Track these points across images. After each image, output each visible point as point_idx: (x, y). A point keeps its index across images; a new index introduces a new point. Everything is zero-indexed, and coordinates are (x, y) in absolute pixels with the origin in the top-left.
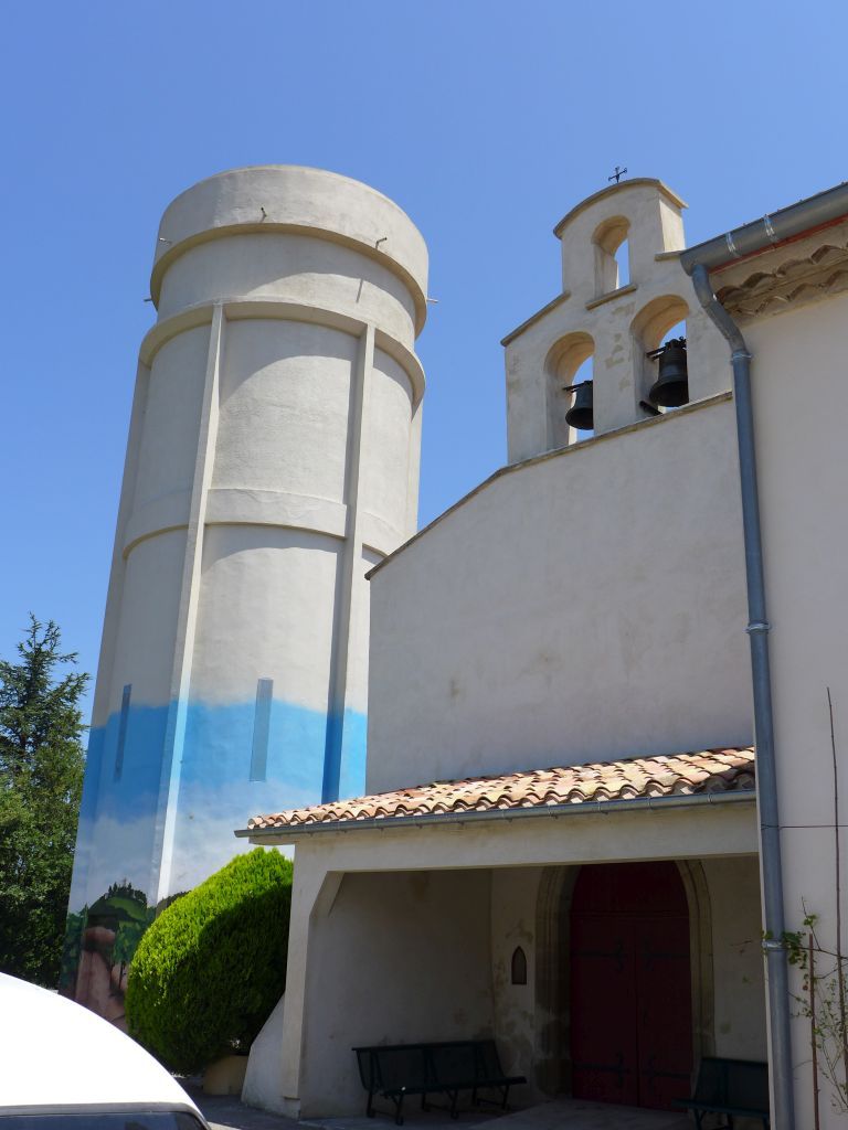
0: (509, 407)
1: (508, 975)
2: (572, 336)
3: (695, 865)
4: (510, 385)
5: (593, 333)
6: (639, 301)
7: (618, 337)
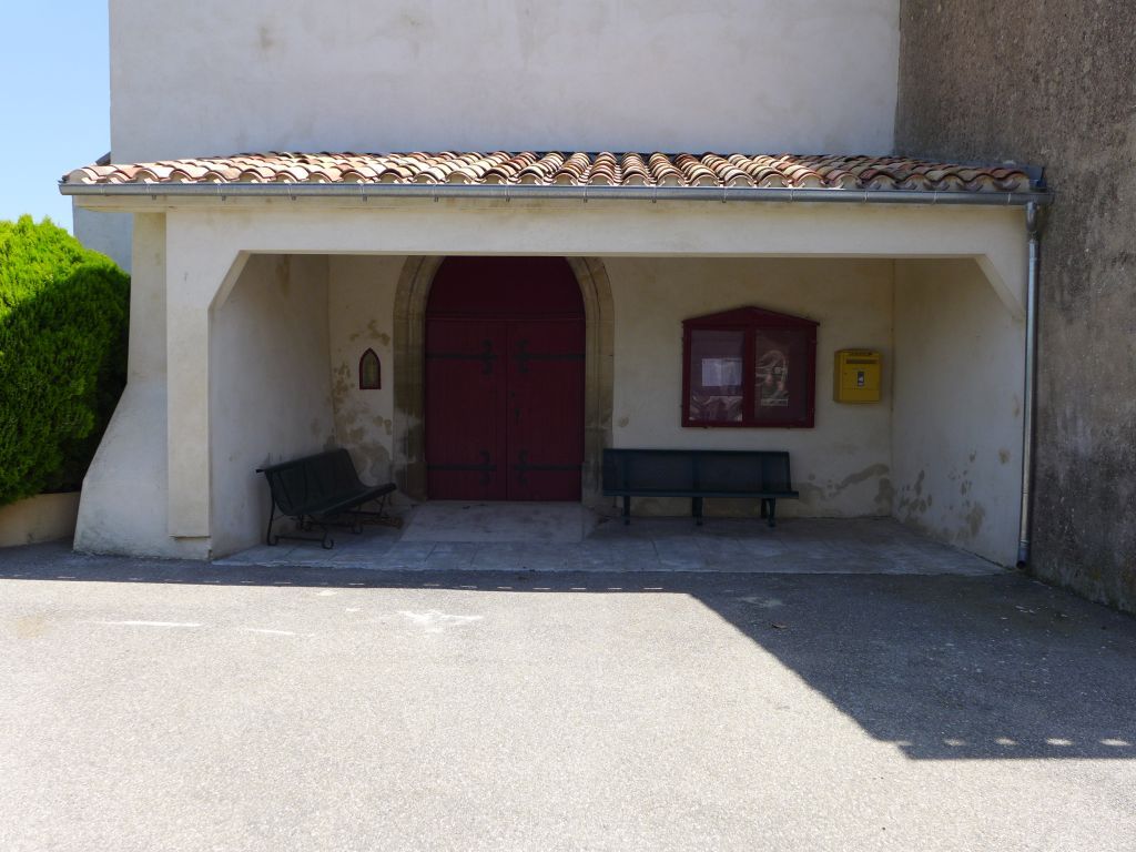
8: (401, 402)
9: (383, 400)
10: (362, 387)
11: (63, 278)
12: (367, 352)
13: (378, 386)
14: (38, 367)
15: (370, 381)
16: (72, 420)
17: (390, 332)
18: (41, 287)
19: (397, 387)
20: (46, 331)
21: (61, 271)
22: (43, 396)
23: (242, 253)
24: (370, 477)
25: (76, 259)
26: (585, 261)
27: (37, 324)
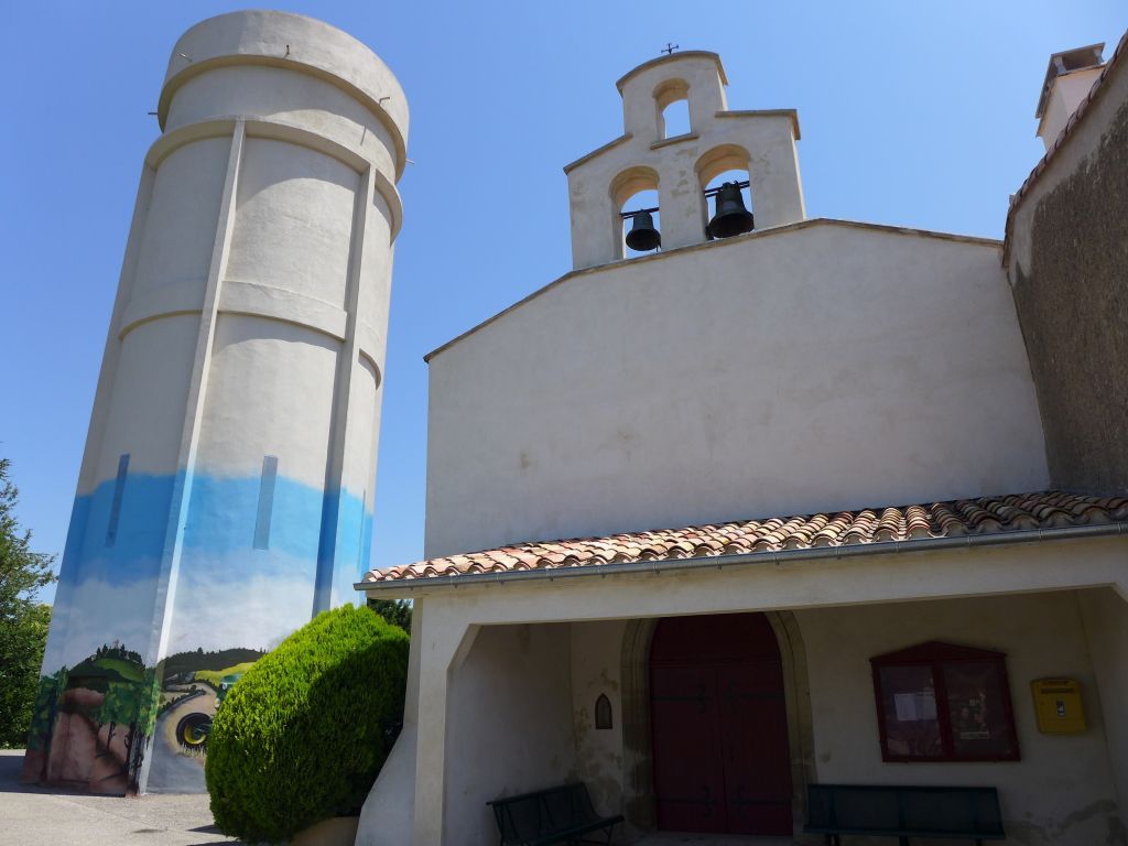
0: (573, 222)
1: (592, 721)
2: (635, 169)
3: (786, 616)
4: (574, 205)
5: (658, 168)
6: (702, 146)
7: (683, 173)
8: (630, 740)
9: (614, 738)
10: (598, 727)
11: (363, 649)
12: (599, 699)
13: (610, 726)
14: (333, 717)
15: (604, 723)
16: (355, 758)
17: (619, 681)
18: (346, 656)
19: (627, 729)
20: (344, 690)
21: (363, 643)
22: (335, 740)
23: (471, 625)
24: (605, 809)
25: (377, 634)
26: (778, 613)
27: (337, 684)
